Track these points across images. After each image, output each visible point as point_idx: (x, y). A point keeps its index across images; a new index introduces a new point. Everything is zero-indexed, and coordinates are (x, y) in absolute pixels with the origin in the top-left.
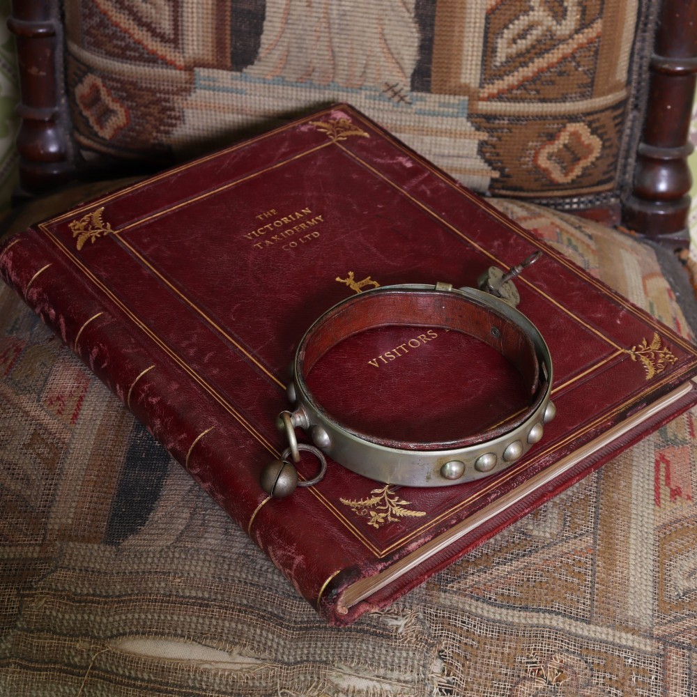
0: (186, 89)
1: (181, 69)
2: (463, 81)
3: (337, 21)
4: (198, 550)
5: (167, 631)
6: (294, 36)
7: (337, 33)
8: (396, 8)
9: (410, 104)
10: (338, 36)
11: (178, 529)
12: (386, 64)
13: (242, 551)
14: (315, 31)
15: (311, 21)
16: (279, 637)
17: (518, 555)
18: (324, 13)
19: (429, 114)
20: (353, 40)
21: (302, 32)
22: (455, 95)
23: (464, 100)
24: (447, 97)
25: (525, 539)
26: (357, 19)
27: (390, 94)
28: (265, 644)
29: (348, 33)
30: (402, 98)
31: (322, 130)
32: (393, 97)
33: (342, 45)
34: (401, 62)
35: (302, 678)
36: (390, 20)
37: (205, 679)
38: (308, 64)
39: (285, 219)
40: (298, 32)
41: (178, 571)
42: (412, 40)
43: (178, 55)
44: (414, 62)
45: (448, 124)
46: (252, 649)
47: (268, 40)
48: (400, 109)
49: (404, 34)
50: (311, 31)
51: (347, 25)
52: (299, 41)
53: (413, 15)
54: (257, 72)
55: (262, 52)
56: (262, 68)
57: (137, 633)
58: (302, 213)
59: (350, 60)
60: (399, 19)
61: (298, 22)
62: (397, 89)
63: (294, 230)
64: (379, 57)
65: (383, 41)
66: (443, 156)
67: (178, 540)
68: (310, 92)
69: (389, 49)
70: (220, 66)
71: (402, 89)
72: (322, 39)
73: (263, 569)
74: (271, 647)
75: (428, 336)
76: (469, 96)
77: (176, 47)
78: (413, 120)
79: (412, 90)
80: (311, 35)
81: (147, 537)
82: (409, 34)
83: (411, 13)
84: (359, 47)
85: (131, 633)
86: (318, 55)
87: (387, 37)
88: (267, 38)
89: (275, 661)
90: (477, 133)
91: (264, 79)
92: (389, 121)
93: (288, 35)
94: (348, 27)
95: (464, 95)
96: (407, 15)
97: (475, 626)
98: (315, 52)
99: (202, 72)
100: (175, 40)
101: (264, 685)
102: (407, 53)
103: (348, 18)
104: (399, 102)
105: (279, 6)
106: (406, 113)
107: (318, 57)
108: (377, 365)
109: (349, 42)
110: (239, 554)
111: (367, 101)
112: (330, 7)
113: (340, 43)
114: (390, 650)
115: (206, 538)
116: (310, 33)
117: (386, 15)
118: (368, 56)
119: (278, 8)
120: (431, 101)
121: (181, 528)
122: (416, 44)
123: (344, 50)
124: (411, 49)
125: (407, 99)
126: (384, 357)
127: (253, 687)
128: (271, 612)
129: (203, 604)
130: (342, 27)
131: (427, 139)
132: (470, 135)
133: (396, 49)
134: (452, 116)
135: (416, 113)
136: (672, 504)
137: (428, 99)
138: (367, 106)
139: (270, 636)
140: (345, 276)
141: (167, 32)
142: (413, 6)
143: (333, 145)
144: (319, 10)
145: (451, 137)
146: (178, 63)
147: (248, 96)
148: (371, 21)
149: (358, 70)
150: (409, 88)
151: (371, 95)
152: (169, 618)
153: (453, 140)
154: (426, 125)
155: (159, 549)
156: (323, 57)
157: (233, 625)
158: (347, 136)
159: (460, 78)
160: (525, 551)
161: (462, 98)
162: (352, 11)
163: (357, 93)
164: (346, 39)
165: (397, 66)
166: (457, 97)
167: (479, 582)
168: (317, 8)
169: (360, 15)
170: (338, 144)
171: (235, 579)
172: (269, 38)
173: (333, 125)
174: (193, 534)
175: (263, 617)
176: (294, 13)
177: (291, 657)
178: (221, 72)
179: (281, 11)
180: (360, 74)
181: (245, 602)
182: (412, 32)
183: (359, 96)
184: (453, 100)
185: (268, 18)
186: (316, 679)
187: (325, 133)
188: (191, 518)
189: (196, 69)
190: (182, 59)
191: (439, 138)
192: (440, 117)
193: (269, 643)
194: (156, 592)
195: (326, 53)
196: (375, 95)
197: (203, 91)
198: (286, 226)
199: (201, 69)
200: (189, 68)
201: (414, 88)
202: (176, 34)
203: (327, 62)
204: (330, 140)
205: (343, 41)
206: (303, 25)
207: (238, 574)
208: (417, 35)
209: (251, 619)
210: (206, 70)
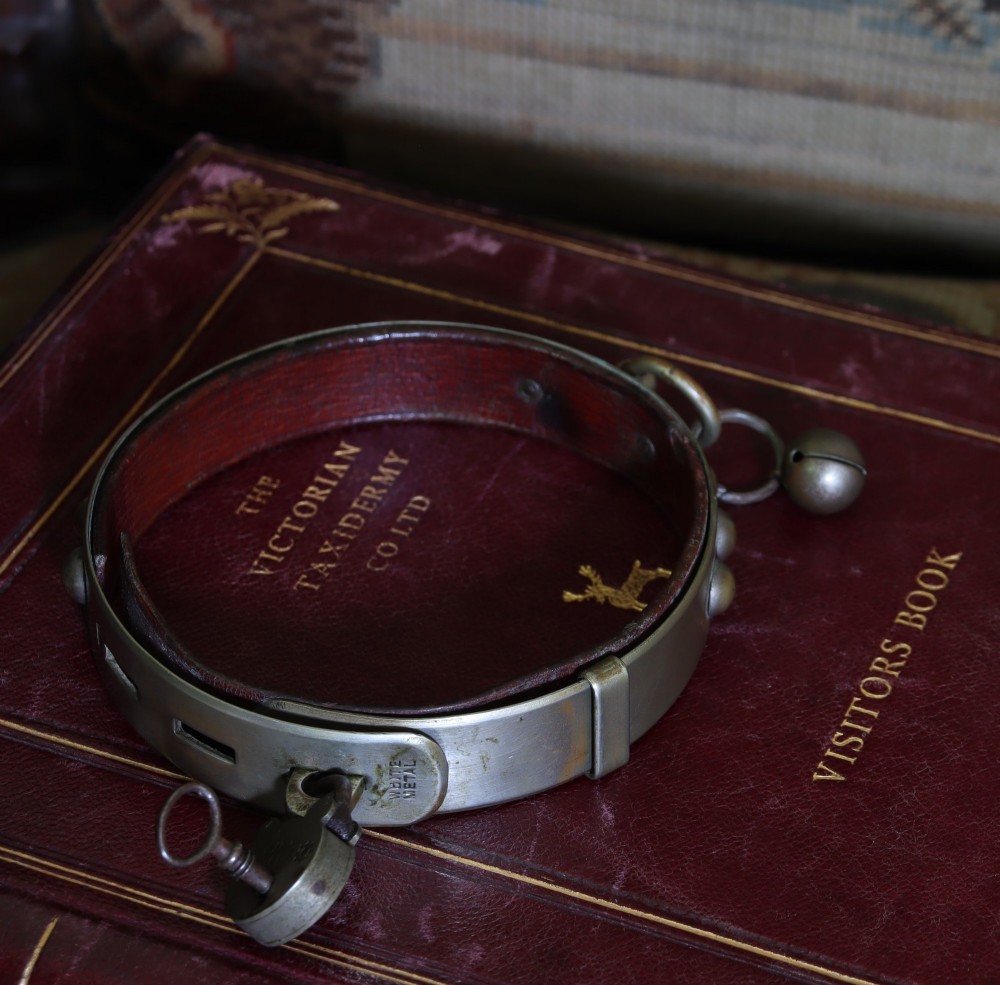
31: (209, 228)
58: (340, 461)
63: (358, 512)
75: (893, 657)
108: (835, 776)
126: (835, 749)
140: (581, 584)
143: (266, 258)
158: (282, 225)
170: (277, 251)
173: (222, 204)
187: (223, 233)
198: (330, 509)
204: (252, 248)
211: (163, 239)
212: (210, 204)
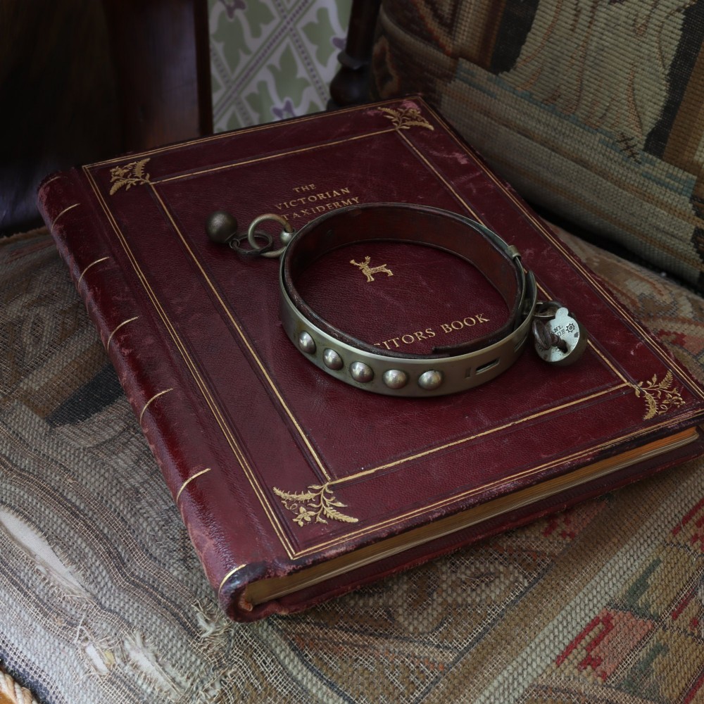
0: (448, 76)
1: (448, 55)
2: (696, 158)
3: (594, 54)
4: (103, 464)
5: (34, 519)
6: (550, 55)
7: (591, 67)
8: (653, 59)
9: (640, 163)
10: (590, 69)
11: (104, 438)
12: (628, 114)
13: (137, 485)
14: (571, 57)
15: (569, 46)
16: (111, 578)
17: (366, 630)
18: (583, 41)
19: (653, 181)
20: (602, 78)
21: (559, 54)
22: (685, 170)
23: (692, 179)
24: (676, 169)
25: (386, 620)
26: (613, 58)
27: (623, 145)
28: (96, 578)
29: (600, 69)
30: (633, 155)
31: (388, 117)
32: (625, 150)
33: (592, 80)
34: (642, 116)
35: (104, 626)
36: (643, 70)
37: (34, 579)
38: (556, 88)
39: (321, 196)
40: (555, 52)
41: (76, 474)
42: (659, 97)
43: (449, 40)
44: (654, 121)
45: (670, 197)
46: (83, 575)
47: (527, 51)
48: (628, 165)
49: (652, 88)
50: (567, 55)
51: (602, 61)
52: (554, 62)
53: (667, 72)
54: (510, 80)
55: (520, 62)
56: (516, 78)
57: (13, 508)
58: (340, 192)
59: (594, 97)
60: (653, 71)
61: (558, 43)
62: (631, 143)
63: (326, 207)
64: (623, 104)
65: (630, 89)
66: (658, 229)
67: (97, 447)
68: (551, 116)
69: (634, 100)
70: (481, 64)
71: (636, 145)
72: (574, 67)
73: (141, 511)
74: (99, 583)
75: (426, 335)
76: (698, 176)
77: (450, 33)
78: (638, 180)
79: (644, 150)
80: (567, 60)
81: (78, 432)
82: (658, 91)
83: (666, 69)
84: (607, 87)
85: (10, 505)
86: (568, 82)
87: (636, 86)
88: (527, 49)
89: (95, 597)
90: (697, 218)
91: (515, 89)
92: (616, 174)
93: (546, 53)
94: (602, 63)
95: (694, 174)
96: (661, 69)
97: (272, 672)
98: (565, 78)
99: (465, 64)
100: (450, 25)
101: (73, 613)
102: (650, 109)
103: (605, 54)
104: (629, 157)
105: (546, 21)
106: (632, 170)
107: (567, 84)
109: (599, 79)
110: (133, 486)
111: (600, 145)
112: (591, 37)
113: (591, 77)
114: (185, 647)
115: (119, 457)
116: (567, 58)
117: (642, 64)
118: (613, 99)
119: (545, 23)
120: (661, 168)
121: (107, 437)
122: (662, 104)
123: (592, 85)
124: (656, 106)
125: (638, 157)
127: (64, 609)
128: (119, 553)
129: (75, 513)
130: (598, 61)
131: (647, 206)
132: (689, 218)
133: (641, 101)
134: (676, 191)
135: (641, 174)
136: (576, 671)
137: (657, 165)
138: (599, 149)
139: (104, 573)
140: (361, 261)
141: (446, 16)
142: (670, 63)
143: (394, 132)
144: (580, 37)
145: (669, 212)
146: (447, 48)
147: (497, 101)
148: (625, 64)
149: (599, 111)
150: (642, 147)
151: (604, 140)
152: (43, 509)
153: (671, 216)
154: (649, 191)
155: (78, 446)
156: (571, 86)
157: (84, 545)
158: (410, 126)
159: (694, 154)
160: (376, 630)
161: (691, 176)
162: (611, 49)
163: (592, 133)
164: (597, 75)
165: (637, 119)
166: (686, 173)
167: (308, 634)
168: (580, 34)
169: (617, 55)
170: (399, 132)
171: (113, 506)
172: (529, 50)
173: (401, 113)
174: (112, 448)
175: (110, 553)
176: (557, 32)
177: (108, 602)
178: (479, 68)
179: (547, 26)
180: (601, 115)
181: (106, 531)
182: (661, 90)
183: (593, 137)
184: (681, 174)
185: (533, 30)
186: (113, 634)
187: (391, 120)
188: (121, 433)
189: (461, 59)
190: (451, 45)
191: (658, 209)
192: (664, 188)
193: (99, 580)
194: (49, 482)
195: (576, 83)
196: (609, 142)
197: (461, 82)
198: (320, 202)
199: (464, 60)
200: (455, 56)
201: (647, 148)
202: (453, 20)
203: (574, 92)
204: (394, 127)
205: (593, 75)
206: (562, 48)
207: (118, 503)
208: (665, 94)
209: (100, 549)
210: (468, 63)
211: (370, 113)
212: (397, 110)
